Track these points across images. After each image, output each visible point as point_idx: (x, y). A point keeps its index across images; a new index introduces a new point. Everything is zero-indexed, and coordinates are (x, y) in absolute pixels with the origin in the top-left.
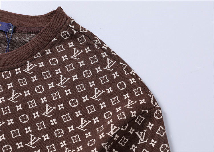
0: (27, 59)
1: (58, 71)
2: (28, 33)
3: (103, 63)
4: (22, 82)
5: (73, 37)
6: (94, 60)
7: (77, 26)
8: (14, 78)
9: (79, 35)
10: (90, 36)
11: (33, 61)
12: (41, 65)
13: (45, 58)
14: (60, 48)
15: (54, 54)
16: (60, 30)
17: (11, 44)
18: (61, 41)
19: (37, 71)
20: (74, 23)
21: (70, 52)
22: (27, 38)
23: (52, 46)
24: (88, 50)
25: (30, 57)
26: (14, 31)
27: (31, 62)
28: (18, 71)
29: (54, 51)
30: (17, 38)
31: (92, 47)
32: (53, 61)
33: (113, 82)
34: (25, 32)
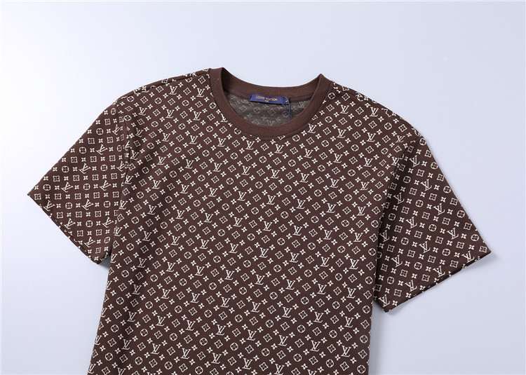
0: (308, 122)
1: (335, 126)
2: (301, 101)
3: (368, 112)
4: (310, 141)
5: (338, 96)
6: (360, 111)
7: (340, 87)
8: (303, 140)
9: (343, 93)
10: (352, 93)
11: (313, 123)
12: (320, 124)
13: (321, 118)
14: (330, 108)
15: (327, 113)
16: (326, 94)
17: (291, 113)
18: (329, 102)
19: (318, 130)
20: (337, 85)
21: (338, 109)
22: (302, 105)
23: (323, 108)
24: (353, 104)
25: (309, 120)
26: (290, 102)
27: (311, 124)
28: (304, 133)
29: (326, 111)
30: (294, 107)
31: (356, 101)
32: (329, 119)
33: (380, 125)
34: (298, 101)
